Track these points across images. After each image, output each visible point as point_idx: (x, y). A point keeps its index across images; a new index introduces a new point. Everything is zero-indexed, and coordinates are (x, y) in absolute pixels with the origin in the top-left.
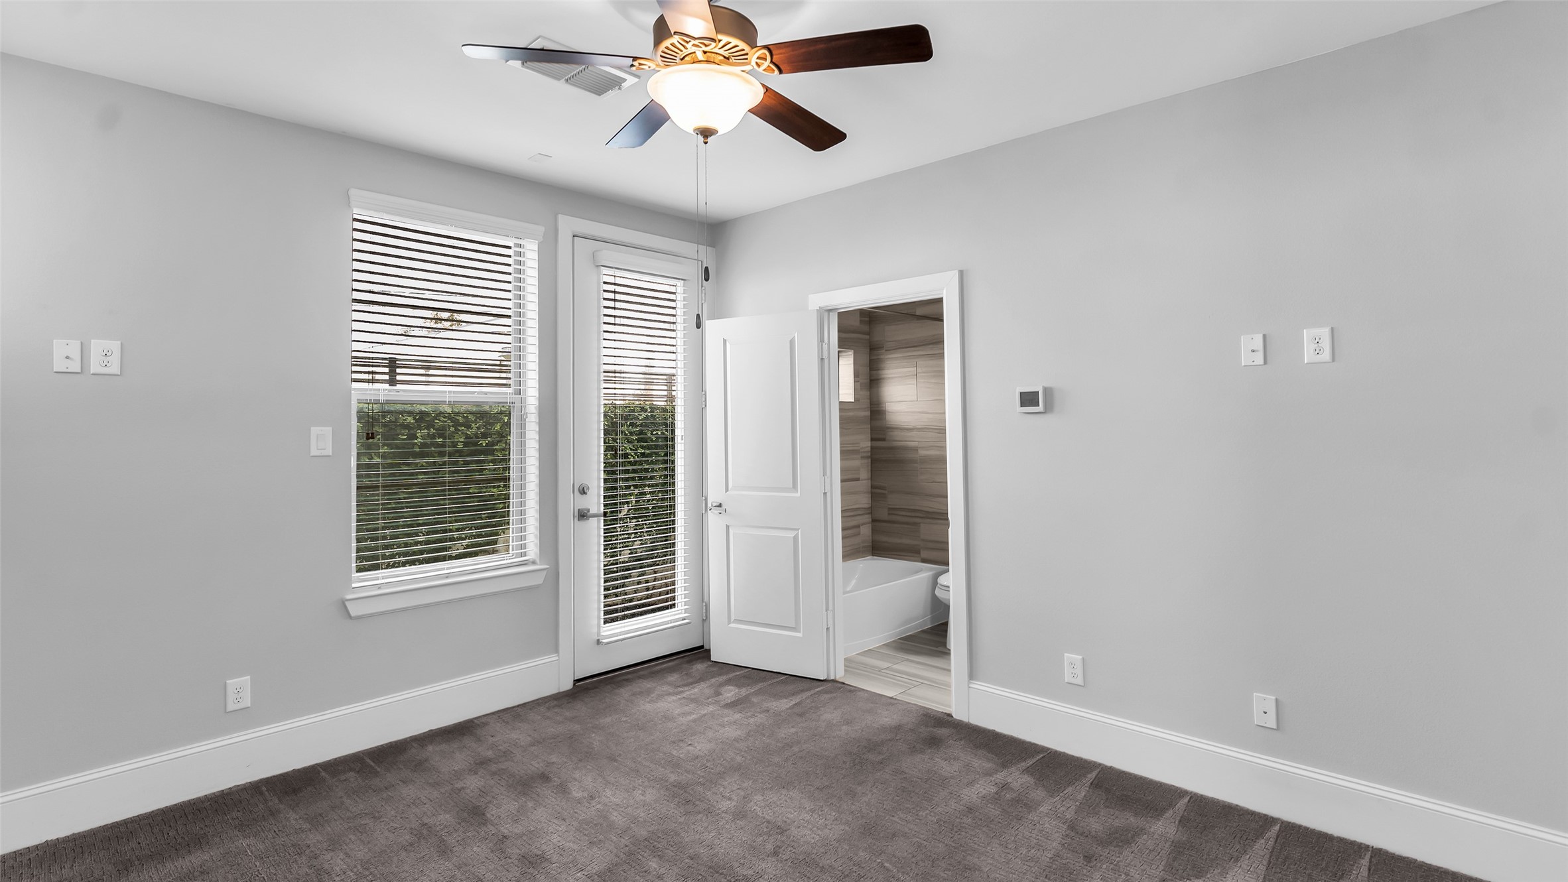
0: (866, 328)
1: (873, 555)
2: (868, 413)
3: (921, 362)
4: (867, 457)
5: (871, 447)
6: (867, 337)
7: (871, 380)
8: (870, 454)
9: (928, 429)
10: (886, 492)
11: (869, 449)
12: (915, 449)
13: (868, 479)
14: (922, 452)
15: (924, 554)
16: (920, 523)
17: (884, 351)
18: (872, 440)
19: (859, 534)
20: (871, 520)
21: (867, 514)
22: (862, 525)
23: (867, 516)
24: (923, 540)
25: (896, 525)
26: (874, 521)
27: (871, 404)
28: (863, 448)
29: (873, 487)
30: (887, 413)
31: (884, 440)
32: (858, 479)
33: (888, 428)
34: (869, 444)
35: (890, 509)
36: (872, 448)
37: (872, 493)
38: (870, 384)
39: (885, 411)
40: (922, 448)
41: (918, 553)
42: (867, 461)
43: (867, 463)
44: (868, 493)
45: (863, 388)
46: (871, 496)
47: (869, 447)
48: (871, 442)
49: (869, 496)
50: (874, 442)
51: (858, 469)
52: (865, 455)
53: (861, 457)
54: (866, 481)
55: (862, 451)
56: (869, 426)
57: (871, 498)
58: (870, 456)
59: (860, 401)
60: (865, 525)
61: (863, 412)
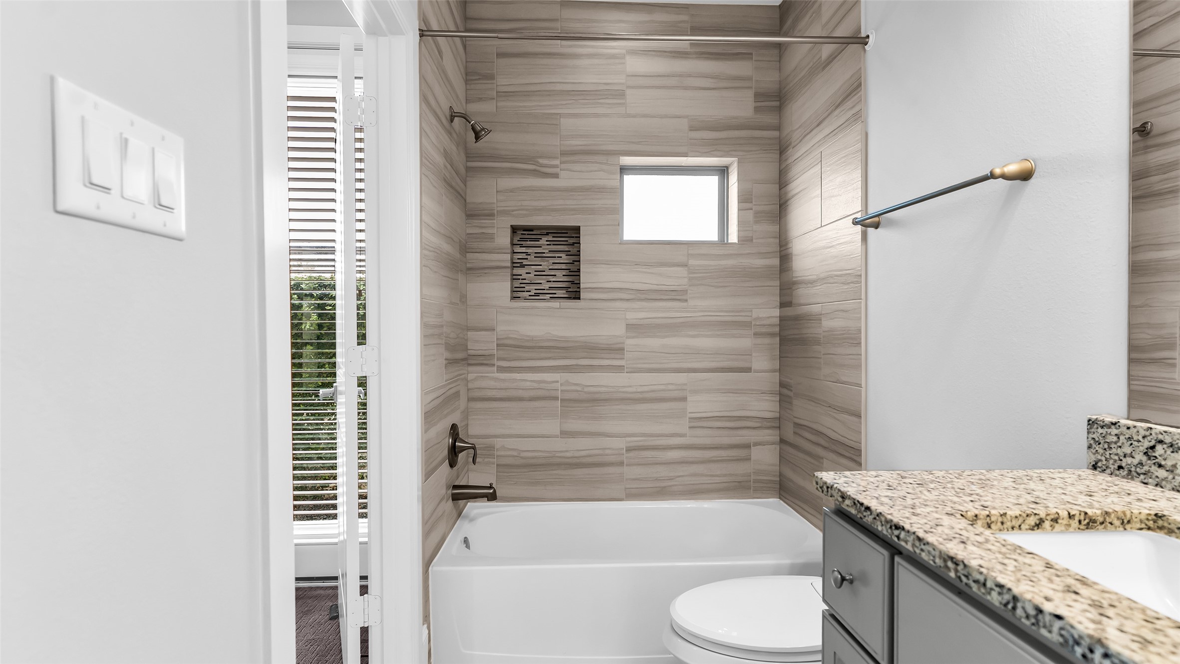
0: (769, 119)
3: (825, 150)
4: (772, 335)
5: (780, 317)
6: (776, 134)
7: (780, 206)
8: (777, 329)
9: (832, 276)
10: (792, 394)
11: (777, 321)
12: (819, 318)
13: (774, 371)
14: (826, 323)
17: (791, 149)
18: (783, 305)
19: (748, 459)
20: (778, 439)
21: (769, 428)
22: (756, 444)
23: (771, 432)
25: (799, 454)
26: (782, 441)
27: (781, 246)
28: (758, 318)
29: (781, 384)
30: (793, 258)
31: (791, 304)
32: (748, 370)
33: (795, 283)
34: (777, 312)
36: (782, 319)
37: (780, 394)
38: (780, 212)
39: (791, 254)
40: (826, 314)
42: (767, 341)
43: (768, 344)
44: (772, 393)
45: (762, 220)
46: (778, 399)
47: (777, 317)
48: (780, 309)
49: (773, 399)
50: (783, 309)
51: (754, 354)
52: (764, 330)
53: (754, 334)
54: (767, 373)
55: (757, 324)
56: (777, 283)
57: (778, 403)
58: (778, 332)
59: (754, 241)
60: (764, 445)
61: (761, 258)
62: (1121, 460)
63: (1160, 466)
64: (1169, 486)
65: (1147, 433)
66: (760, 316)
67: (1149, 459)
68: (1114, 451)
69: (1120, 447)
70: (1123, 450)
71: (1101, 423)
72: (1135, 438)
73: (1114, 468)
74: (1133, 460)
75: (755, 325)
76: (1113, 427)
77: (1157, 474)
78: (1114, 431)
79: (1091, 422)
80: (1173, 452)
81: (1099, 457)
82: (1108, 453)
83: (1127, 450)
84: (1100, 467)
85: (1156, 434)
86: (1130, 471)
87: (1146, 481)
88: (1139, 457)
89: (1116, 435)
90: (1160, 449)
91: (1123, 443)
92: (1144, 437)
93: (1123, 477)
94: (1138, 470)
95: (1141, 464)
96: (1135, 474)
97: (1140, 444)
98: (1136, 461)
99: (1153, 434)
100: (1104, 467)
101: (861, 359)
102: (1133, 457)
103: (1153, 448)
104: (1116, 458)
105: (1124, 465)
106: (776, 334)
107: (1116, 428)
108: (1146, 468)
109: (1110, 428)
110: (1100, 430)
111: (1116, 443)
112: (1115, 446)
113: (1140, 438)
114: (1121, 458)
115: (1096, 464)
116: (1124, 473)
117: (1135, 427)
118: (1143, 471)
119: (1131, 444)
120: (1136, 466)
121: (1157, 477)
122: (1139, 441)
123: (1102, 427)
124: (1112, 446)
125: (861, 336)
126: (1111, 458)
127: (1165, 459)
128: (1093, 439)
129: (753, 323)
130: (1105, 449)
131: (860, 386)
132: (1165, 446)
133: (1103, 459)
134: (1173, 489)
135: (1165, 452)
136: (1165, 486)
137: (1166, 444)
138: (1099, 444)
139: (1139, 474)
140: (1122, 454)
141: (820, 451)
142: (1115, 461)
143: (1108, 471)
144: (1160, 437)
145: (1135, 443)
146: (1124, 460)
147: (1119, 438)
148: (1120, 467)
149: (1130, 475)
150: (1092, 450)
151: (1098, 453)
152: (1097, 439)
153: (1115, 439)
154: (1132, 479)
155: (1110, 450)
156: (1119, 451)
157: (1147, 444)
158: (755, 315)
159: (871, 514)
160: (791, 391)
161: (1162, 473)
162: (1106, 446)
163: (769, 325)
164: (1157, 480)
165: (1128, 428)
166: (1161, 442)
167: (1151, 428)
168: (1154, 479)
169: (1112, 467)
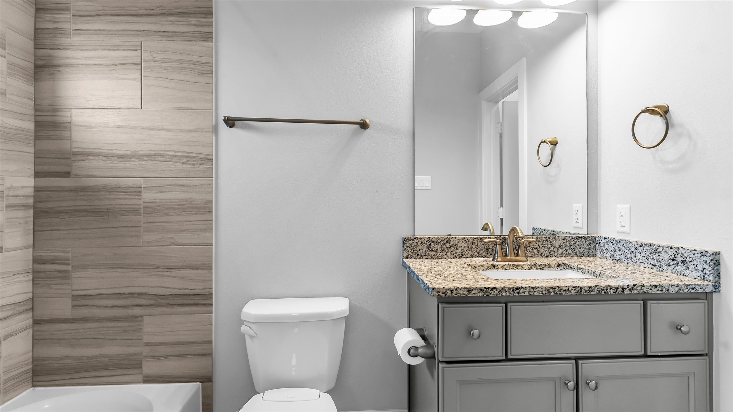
1: (34, 386)
2: (30, 126)
3: (149, 43)
4: (26, 207)
5: (35, 187)
7: (36, 67)
8: (31, 201)
9: (162, 156)
10: (69, 268)
11: (31, 191)
12: (137, 191)
13: (26, 247)
14: (148, 196)
15: (149, 368)
16: (141, 316)
17: (70, 16)
18: (37, 175)
20: (31, 323)
21: (21, 313)
23: (23, 316)
24: (148, 344)
25: (89, 325)
26: (36, 322)
27: (36, 110)
28: (11, 188)
29: (36, 260)
30: (74, 128)
31: (67, 175)
33: (78, 154)
34: (30, 182)
35: (75, 298)
36: (37, 190)
37: (34, 272)
38: (35, 73)
40: (151, 188)
41: (138, 366)
42: (20, 213)
43: (22, 218)
44: (25, 272)
45: (17, 75)
46: (31, 277)
47: (30, 187)
48: (35, 178)
49: (27, 278)
50: (37, 179)
51: (6, 231)
52: (17, 201)
53: (7, 207)
54: (20, 251)
55: (11, 194)
56: (32, 150)
57: (31, 282)
58: (32, 204)
59: (7, 96)
60: (16, 334)
61: (16, 119)
62: (418, 252)
63: (433, 251)
64: (435, 257)
65: (428, 240)
66: (14, 185)
67: (429, 249)
68: (415, 249)
69: (418, 247)
70: (419, 248)
71: (410, 239)
72: (424, 242)
73: (415, 256)
74: (423, 251)
75: (8, 196)
76: (415, 240)
77: (431, 254)
78: (415, 241)
79: (405, 239)
80: (437, 245)
81: (409, 253)
82: (413, 251)
83: (421, 248)
84: (409, 257)
85: (431, 239)
86: (422, 255)
87: (427, 258)
88: (425, 249)
89: (416, 243)
90: (432, 245)
91: (419, 245)
92: (427, 241)
93: (419, 258)
94: (425, 254)
95: (426, 252)
96: (424, 256)
97: (425, 244)
98: (424, 251)
99: (430, 240)
100: (411, 257)
101: (212, 224)
102: (423, 250)
103: (430, 245)
104: (416, 251)
105: (419, 254)
106: (30, 206)
107: (416, 240)
108: (428, 253)
109: (414, 240)
110: (410, 242)
111: (416, 246)
112: (416, 247)
113: (425, 242)
114: (418, 251)
115: (408, 256)
116: (419, 257)
117: (423, 238)
118: (426, 254)
119: (422, 245)
120: (424, 253)
121: (431, 255)
122: (425, 243)
123: (410, 241)
124: (414, 247)
125: (212, 206)
126: (414, 252)
127: (434, 248)
128: (407, 246)
129: (6, 193)
130: (412, 249)
131: (211, 244)
132: (434, 243)
133: (411, 253)
134: (437, 258)
135: (434, 245)
136: (434, 258)
137: (434, 242)
138: (409, 248)
139: (425, 256)
140: (419, 250)
141: (136, 311)
142: (416, 253)
143: (413, 258)
144: (433, 240)
145: (424, 244)
146: (419, 252)
147: (417, 244)
148: (418, 255)
149: (422, 257)
150: (406, 251)
151: (409, 252)
152: (408, 246)
153: (416, 244)
154: (422, 258)
155: (414, 249)
156: (417, 249)
157: (428, 244)
158: (8, 184)
159: (497, 290)
160: (69, 264)
161: (433, 253)
162: (412, 248)
163: (23, 196)
164: (431, 256)
165: (421, 239)
166: (433, 242)
167: (429, 237)
168: (430, 256)
169: (414, 256)
